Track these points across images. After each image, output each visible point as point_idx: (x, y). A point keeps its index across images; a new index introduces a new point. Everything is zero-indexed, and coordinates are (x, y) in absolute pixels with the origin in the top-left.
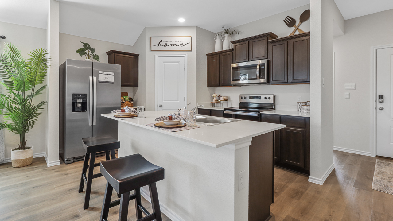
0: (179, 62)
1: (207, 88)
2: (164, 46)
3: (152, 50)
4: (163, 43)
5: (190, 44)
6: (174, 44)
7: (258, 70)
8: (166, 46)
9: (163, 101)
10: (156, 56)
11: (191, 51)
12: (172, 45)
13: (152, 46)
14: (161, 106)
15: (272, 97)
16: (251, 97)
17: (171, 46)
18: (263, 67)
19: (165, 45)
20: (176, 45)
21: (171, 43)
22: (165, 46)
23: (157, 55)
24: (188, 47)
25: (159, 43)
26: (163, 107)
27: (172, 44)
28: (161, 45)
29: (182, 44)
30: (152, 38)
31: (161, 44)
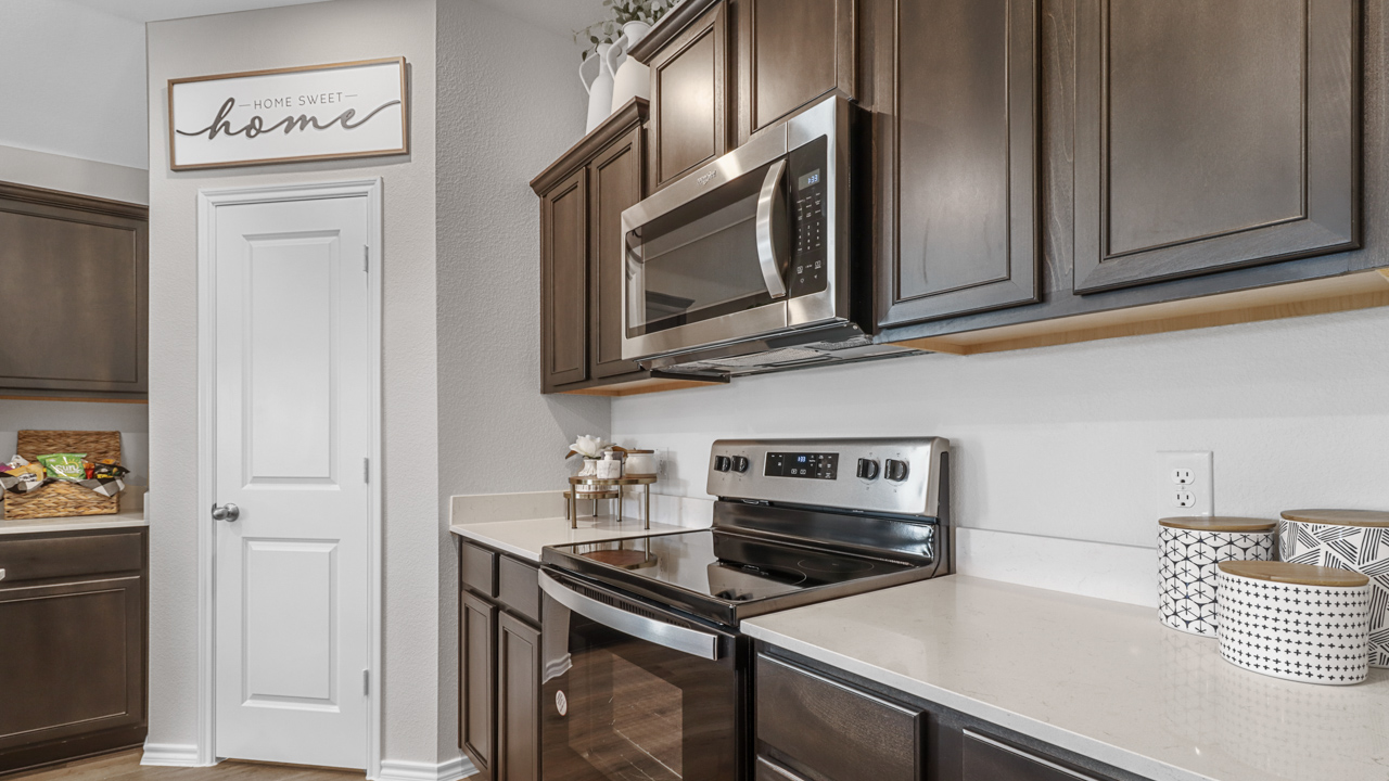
0: (336, 233)
1: (542, 400)
2: (249, 135)
3: (179, 162)
4: (238, 119)
5: (398, 109)
6: (303, 118)
7: (764, 225)
8: (259, 131)
9: (249, 487)
10: (203, 201)
11: (406, 152)
12: (290, 123)
13: (178, 137)
14: (233, 515)
15: (920, 460)
16: (777, 454)
17: (287, 131)
18: (814, 178)
19: (253, 128)
20: (314, 119)
21: (282, 113)
22: (253, 132)
23: (208, 194)
24: (385, 134)
25: (219, 118)
26: (247, 524)
27: (290, 119)
28: (227, 132)
29: (350, 113)
30: (177, 88)
31: (227, 124)
